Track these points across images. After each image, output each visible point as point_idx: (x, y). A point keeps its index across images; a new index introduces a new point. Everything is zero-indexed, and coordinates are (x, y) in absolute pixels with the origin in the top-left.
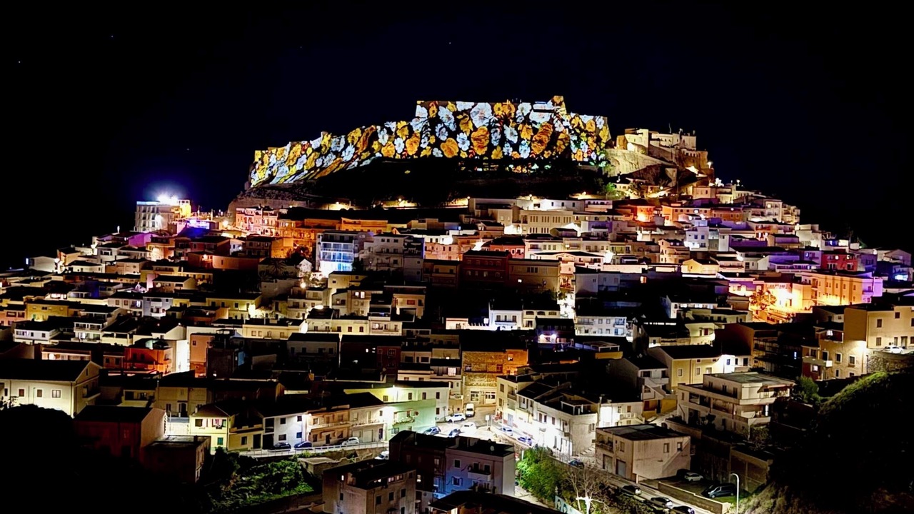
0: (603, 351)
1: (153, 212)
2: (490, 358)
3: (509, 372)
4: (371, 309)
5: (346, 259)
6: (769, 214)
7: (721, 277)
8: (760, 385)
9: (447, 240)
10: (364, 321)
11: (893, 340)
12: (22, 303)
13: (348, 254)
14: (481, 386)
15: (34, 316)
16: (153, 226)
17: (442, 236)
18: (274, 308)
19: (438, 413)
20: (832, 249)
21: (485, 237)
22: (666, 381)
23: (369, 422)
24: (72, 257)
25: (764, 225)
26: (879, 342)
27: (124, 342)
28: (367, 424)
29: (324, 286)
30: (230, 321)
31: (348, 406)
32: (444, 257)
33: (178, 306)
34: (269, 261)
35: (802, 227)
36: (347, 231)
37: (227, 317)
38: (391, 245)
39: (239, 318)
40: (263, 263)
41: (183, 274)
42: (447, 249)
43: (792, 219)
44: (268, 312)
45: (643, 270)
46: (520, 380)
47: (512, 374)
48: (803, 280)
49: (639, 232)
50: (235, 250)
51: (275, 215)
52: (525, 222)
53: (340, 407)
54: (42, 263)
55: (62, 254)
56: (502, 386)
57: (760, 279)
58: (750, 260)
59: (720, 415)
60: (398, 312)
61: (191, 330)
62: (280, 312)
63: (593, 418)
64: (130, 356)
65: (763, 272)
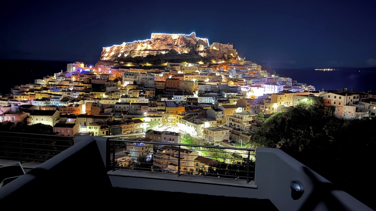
0: (206, 107)
1: (72, 66)
2: (175, 109)
3: (179, 113)
4: (139, 95)
5: (131, 81)
6: (253, 68)
7: (239, 86)
8: (248, 115)
9: (161, 75)
10: (137, 99)
11: (284, 103)
12: (34, 93)
13: (132, 79)
14: (171, 117)
15: (38, 97)
16: (73, 70)
17: (160, 74)
18: (110, 95)
19: (159, 125)
20: (270, 77)
21: (172, 74)
22: (223, 115)
23: (140, 127)
24: (48, 80)
25: (251, 71)
26: (280, 103)
27: (66, 105)
28: (139, 128)
29: (125, 89)
30: (97, 99)
31: (133, 123)
32: (160, 80)
33: (81, 94)
34: (108, 81)
35: (262, 71)
36: (132, 73)
37: (96, 98)
38: (145, 76)
39: (100, 98)
40: (106, 82)
41: (83, 85)
42: (161, 78)
43: (260, 69)
44: (109, 96)
45: (218, 84)
46: (182, 115)
47: (180, 113)
48: (261, 86)
49: (216, 73)
50: (98, 78)
51: (110, 67)
52: (184, 70)
53: (131, 123)
54: (39, 81)
55: (45, 78)
56: (177, 117)
57: (250, 86)
58: (247, 81)
59: (237, 124)
60: (147, 96)
61: (86, 101)
62: (112, 96)
63: (202, 125)
64: (68, 109)
65: (250, 84)
